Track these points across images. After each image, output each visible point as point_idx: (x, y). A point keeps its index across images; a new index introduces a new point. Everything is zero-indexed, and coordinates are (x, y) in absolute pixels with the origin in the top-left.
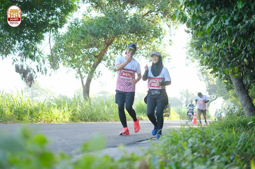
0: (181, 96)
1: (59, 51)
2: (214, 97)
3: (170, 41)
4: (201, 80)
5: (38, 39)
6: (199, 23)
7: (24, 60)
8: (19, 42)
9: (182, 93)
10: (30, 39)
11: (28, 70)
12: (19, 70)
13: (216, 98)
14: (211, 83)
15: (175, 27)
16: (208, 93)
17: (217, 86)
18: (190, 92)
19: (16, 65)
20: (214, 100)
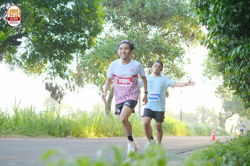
0: (198, 112)
1: (84, 69)
2: (230, 114)
3: (189, 60)
4: (217, 97)
5: (68, 59)
6: (224, 50)
7: (53, 78)
8: (51, 61)
9: (198, 110)
10: (60, 60)
11: (57, 88)
12: (49, 87)
13: (232, 114)
14: (228, 100)
15: (193, 46)
16: (224, 109)
17: (233, 103)
18: (206, 109)
19: (46, 83)
20: (230, 116)
